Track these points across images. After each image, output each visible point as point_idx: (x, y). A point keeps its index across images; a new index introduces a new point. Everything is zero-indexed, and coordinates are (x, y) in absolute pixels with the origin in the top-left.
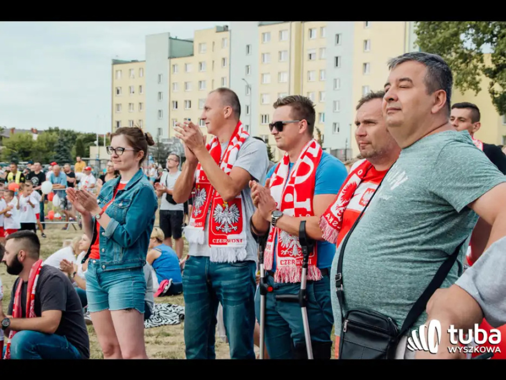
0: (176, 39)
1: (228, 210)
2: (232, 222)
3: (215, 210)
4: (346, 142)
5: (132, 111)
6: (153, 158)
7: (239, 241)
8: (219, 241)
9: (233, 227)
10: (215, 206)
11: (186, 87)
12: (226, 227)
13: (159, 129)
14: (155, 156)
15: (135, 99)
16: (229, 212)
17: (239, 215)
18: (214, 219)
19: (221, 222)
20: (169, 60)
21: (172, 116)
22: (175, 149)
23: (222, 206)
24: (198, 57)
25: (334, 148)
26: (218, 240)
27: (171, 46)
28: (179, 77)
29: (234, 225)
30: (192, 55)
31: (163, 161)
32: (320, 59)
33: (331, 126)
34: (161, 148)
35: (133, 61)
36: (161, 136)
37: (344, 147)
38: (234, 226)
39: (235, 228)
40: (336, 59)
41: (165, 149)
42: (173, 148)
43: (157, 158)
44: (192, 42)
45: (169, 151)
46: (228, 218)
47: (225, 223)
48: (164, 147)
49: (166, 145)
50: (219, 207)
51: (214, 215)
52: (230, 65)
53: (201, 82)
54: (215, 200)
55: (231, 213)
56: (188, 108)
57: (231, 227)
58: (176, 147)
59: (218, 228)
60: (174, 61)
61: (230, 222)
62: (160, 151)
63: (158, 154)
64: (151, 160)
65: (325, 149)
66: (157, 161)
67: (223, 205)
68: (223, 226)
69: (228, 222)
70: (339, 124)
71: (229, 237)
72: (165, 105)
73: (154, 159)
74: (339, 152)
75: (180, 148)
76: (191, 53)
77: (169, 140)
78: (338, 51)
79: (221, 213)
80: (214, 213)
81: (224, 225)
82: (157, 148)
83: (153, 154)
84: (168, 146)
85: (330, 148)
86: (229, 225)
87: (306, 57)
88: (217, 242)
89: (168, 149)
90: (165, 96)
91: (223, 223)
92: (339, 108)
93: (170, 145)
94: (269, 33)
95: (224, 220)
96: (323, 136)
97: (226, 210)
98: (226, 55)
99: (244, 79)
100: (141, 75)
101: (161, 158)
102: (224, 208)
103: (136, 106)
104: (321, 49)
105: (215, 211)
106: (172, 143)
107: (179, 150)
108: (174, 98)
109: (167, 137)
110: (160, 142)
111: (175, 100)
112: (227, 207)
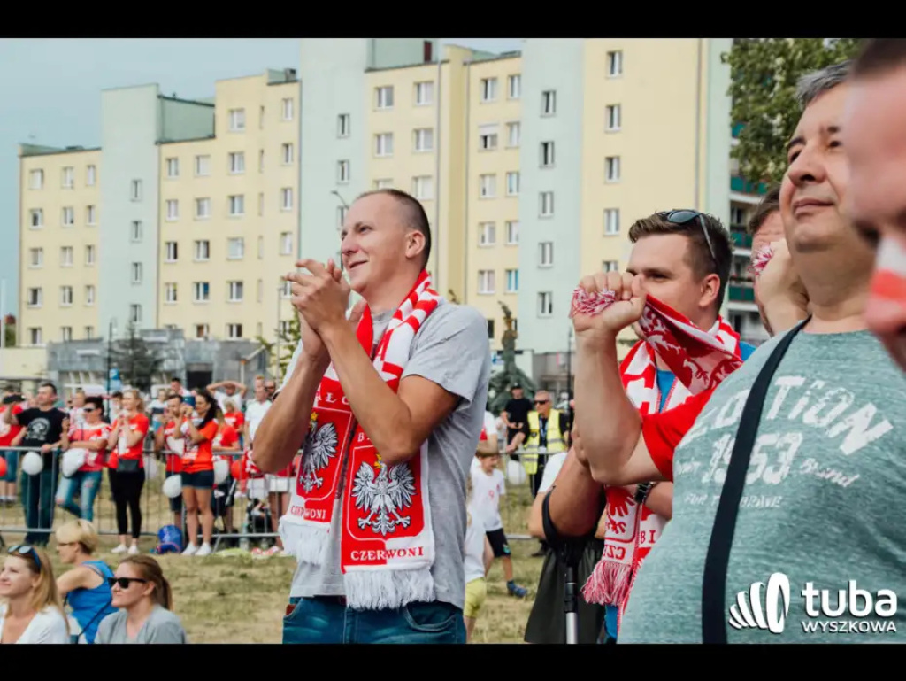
0: (174, 99)
1: (387, 476)
2: (396, 505)
3: (357, 477)
4: (570, 336)
5: (67, 264)
6: (119, 374)
7: (414, 554)
8: (367, 554)
9: (400, 520)
10: (358, 468)
11: (200, 211)
12: (383, 517)
13: (135, 306)
14: (125, 370)
15: (77, 237)
16: (390, 481)
17: (412, 488)
18: (354, 499)
19: (370, 507)
20: (157, 148)
21: (165, 278)
22: (173, 352)
23: (373, 467)
24: (228, 140)
25: (540, 350)
26: (364, 552)
27: (162, 117)
28: (181, 188)
29: (402, 513)
30: (212, 137)
31: (143, 380)
32: (507, 148)
33: (535, 301)
34: (138, 350)
35: (72, 149)
36: (138, 323)
37: (565, 348)
38: (402, 516)
39: (405, 521)
40: (542, 148)
41: (149, 352)
42: (167, 350)
43: (128, 376)
44: (212, 106)
45: (157, 358)
46: (387, 497)
47: (379, 509)
48: (146, 350)
49: (152, 343)
50: (366, 469)
51: (356, 489)
52: (300, 160)
53: (233, 198)
54: (357, 451)
55: (395, 482)
56: (202, 259)
57: (396, 519)
58: (175, 350)
59: (363, 522)
60: (168, 150)
61: (391, 507)
62: (136, 357)
63: (132, 365)
64: (115, 378)
65: (520, 352)
66: (128, 381)
67: (376, 464)
68: (375, 517)
69: (385, 506)
70: (550, 294)
71: (391, 544)
72: (146, 252)
73: (122, 376)
74: (552, 358)
75: (183, 350)
76: (211, 132)
77: (158, 332)
78: (548, 129)
79: (370, 483)
80: (354, 485)
81: (376, 515)
82: (131, 352)
83: (120, 366)
84: (156, 346)
85: (533, 351)
86: (390, 515)
87: (476, 142)
88: (362, 559)
89: (155, 353)
90: (149, 229)
91: (375, 507)
92: (551, 261)
93: (161, 343)
94: (390, 89)
95: (378, 502)
96: (516, 322)
97: (382, 476)
98: (292, 138)
99: (335, 193)
100: (91, 182)
101: (140, 375)
102: (377, 472)
103: (79, 252)
104: (511, 125)
105: (356, 480)
106: (164, 339)
107: (181, 357)
108: (168, 235)
109: (152, 326)
110: (137, 336)
111: (173, 239)
112: (383, 469)
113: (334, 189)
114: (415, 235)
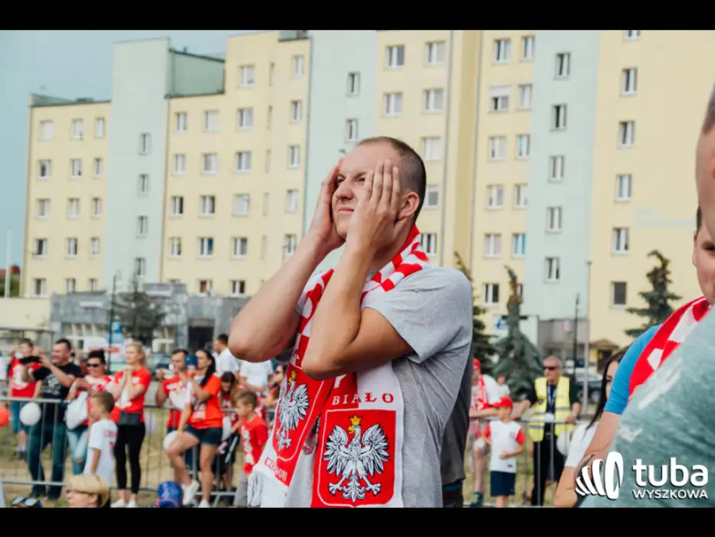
0: (185, 53)
1: (361, 441)
2: (368, 472)
3: (329, 441)
4: (577, 302)
5: (74, 216)
6: (121, 327)
9: (370, 486)
10: (330, 432)
11: (207, 166)
12: (354, 483)
13: (139, 260)
14: (127, 323)
15: (84, 189)
16: (363, 446)
17: (385, 454)
18: (325, 463)
19: (342, 472)
20: (166, 102)
22: (175, 307)
23: (347, 431)
24: (236, 96)
25: (546, 316)
27: (173, 71)
28: (190, 142)
29: (373, 479)
30: (222, 92)
31: (145, 335)
32: (518, 110)
33: (542, 267)
34: (141, 304)
35: (82, 101)
36: (141, 276)
37: (571, 314)
38: (372, 484)
39: (375, 488)
40: (554, 111)
41: (152, 306)
42: (170, 305)
43: (130, 329)
44: (222, 61)
45: (160, 312)
46: (359, 463)
47: (351, 475)
48: (148, 304)
49: (155, 298)
50: (339, 433)
51: (327, 453)
52: (309, 116)
53: (240, 154)
55: (368, 448)
56: (207, 214)
57: (367, 486)
58: (178, 305)
59: (334, 487)
60: (177, 104)
61: (362, 473)
62: (138, 310)
63: (135, 319)
64: (117, 331)
65: (525, 318)
66: (129, 335)
67: (350, 428)
68: (345, 483)
69: (357, 472)
70: (558, 259)
72: (152, 205)
73: (124, 330)
74: (556, 325)
75: (186, 305)
76: (220, 88)
77: (161, 286)
78: (561, 92)
79: (343, 448)
80: (326, 448)
81: (348, 480)
82: (133, 305)
83: (123, 318)
84: (159, 301)
85: (538, 317)
86: (361, 481)
87: (486, 104)
89: (158, 307)
90: (155, 183)
91: (346, 473)
92: (560, 226)
93: (164, 298)
94: (401, 49)
95: (350, 467)
96: (522, 286)
97: (355, 441)
98: (301, 95)
99: (343, 151)
100: (100, 134)
101: (142, 328)
102: (351, 436)
103: (86, 204)
104: (523, 87)
105: (328, 444)
106: (167, 293)
107: (183, 311)
108: (176, 189)
109: (156, 280)
110: (140, 290)
111: (179, 193)
112: (357, 434)
113: (342, 148)
114: (410, 197)
